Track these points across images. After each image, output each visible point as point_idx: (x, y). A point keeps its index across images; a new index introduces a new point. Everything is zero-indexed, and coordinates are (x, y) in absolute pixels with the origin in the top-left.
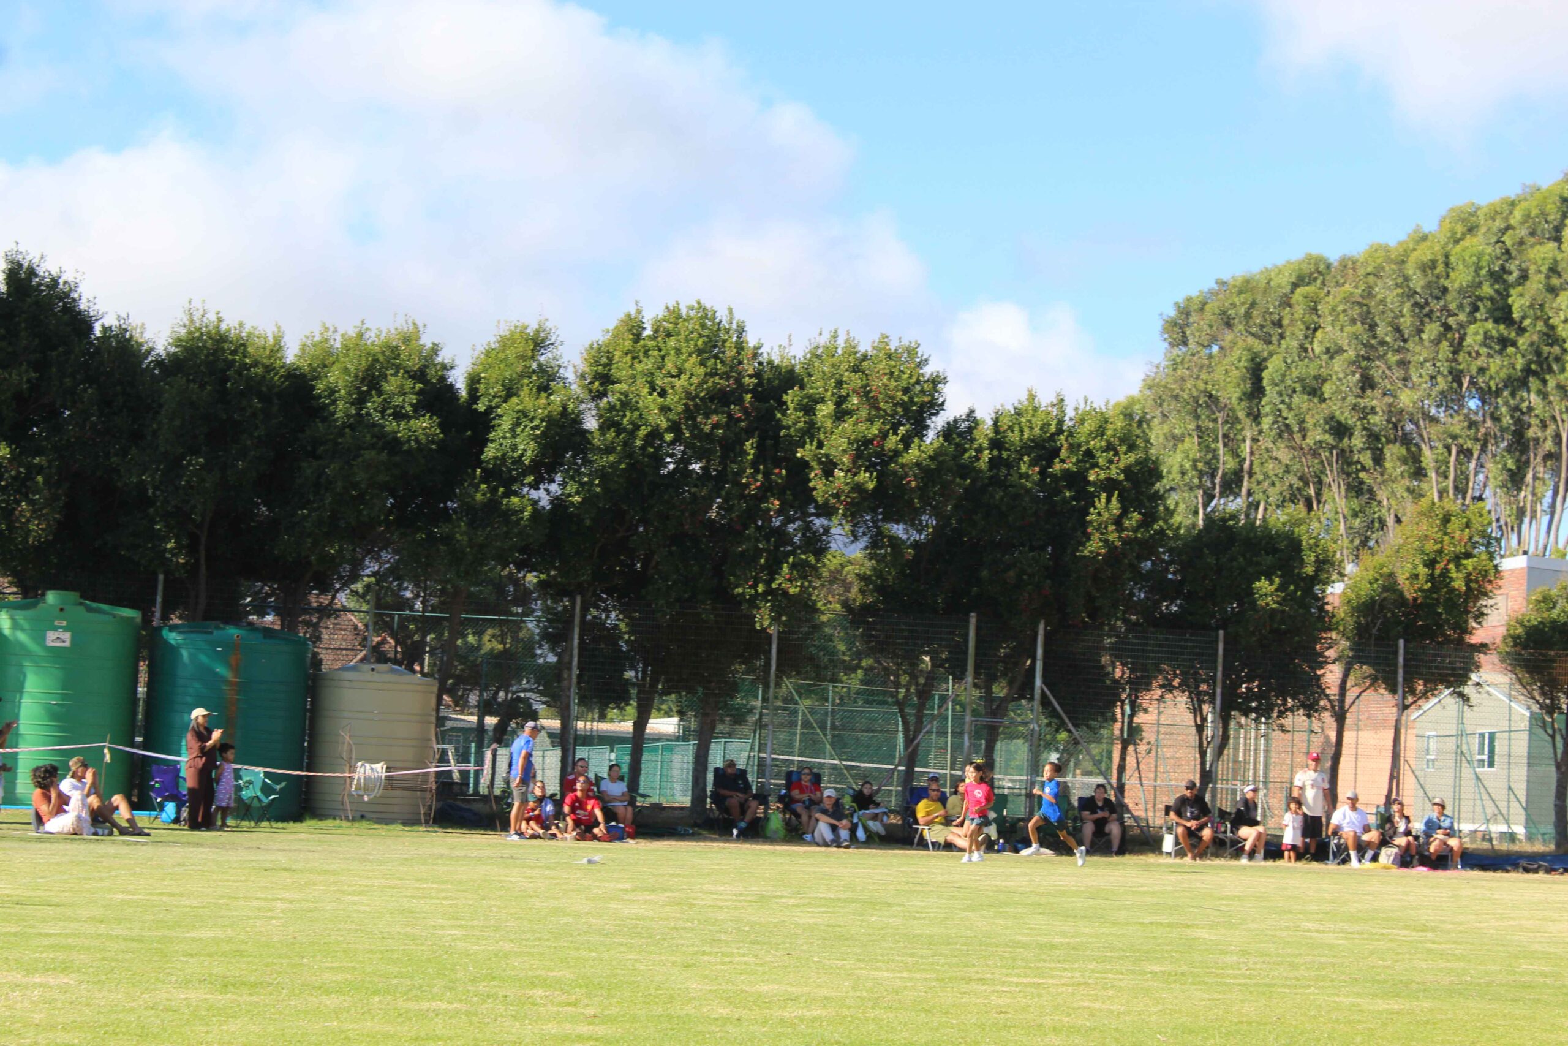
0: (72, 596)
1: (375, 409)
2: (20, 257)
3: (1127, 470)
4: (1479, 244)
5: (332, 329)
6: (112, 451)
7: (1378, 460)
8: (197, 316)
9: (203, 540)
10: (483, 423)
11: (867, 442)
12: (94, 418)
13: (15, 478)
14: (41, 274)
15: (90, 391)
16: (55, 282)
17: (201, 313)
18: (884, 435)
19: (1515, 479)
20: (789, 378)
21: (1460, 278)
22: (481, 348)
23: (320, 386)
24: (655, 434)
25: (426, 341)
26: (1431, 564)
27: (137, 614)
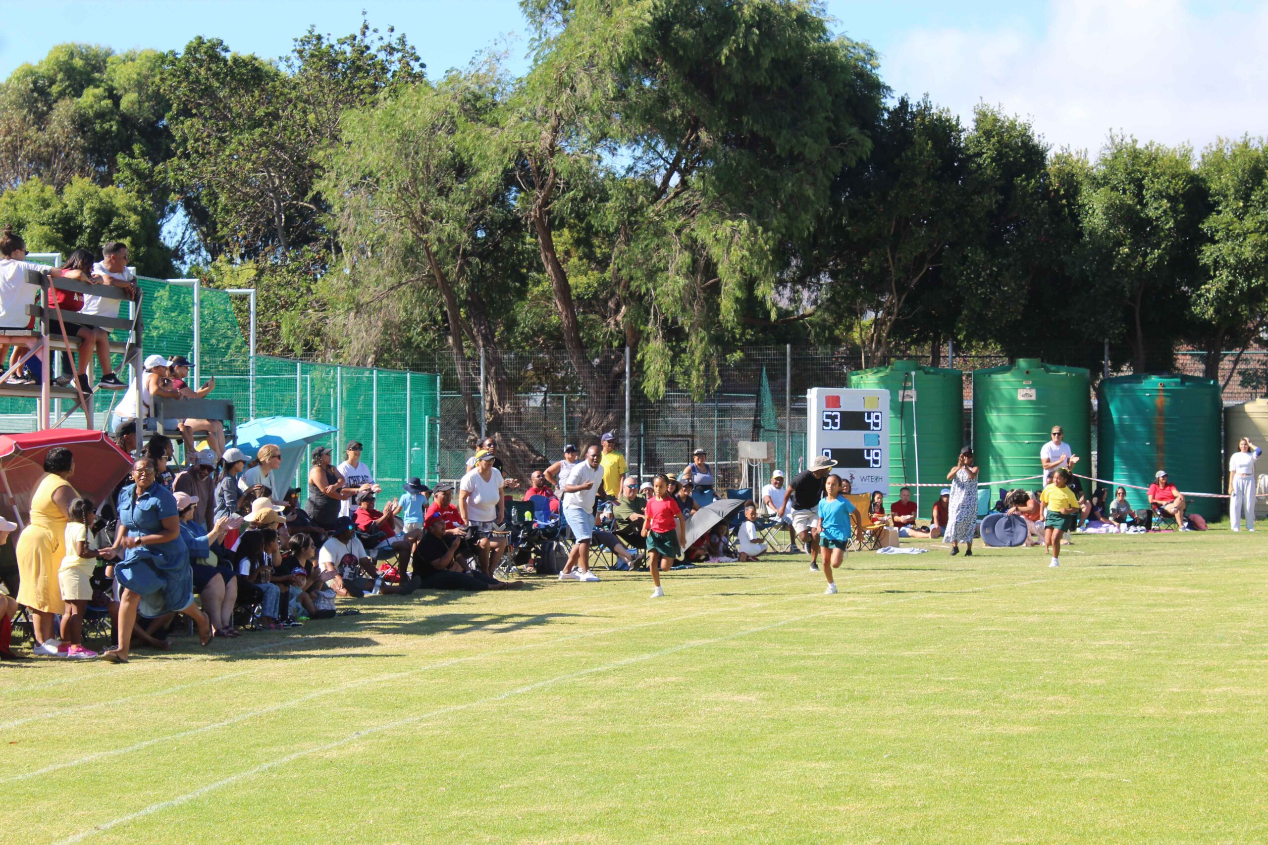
0: (1037, 361)
1: (1258, 201)
2: (985, 109)
5: (1225, 141)
6: (1062, 249)
8: (1117, 140)
9: (1137, 310)
12: (1047, 226)
13: (990, 275)
14: (1002, 119)
15: (1042, 206)
16: (1013, 127)
17: (1121, 137)
27: (1086, 372)
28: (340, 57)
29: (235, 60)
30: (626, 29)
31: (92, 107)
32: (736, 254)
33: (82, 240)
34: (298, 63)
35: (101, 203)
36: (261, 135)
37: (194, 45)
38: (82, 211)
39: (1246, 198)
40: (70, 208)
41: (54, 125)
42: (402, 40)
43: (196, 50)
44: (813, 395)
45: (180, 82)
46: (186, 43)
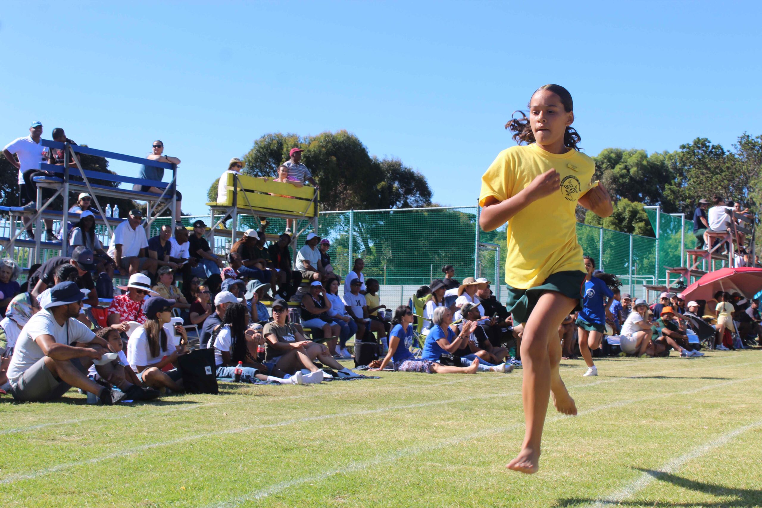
28: (756, 144)
29: (713, 146)
31: (618, 173)
33: (625, 223)
34: (739, 147)
35: (633, 208)
36: (725, 176)
37: (697, 141)
38: (625, 211)
40: (620, 211)
41: (604, 180)
43: (698, 143)
45: (691, 156)
46: (693, 140)
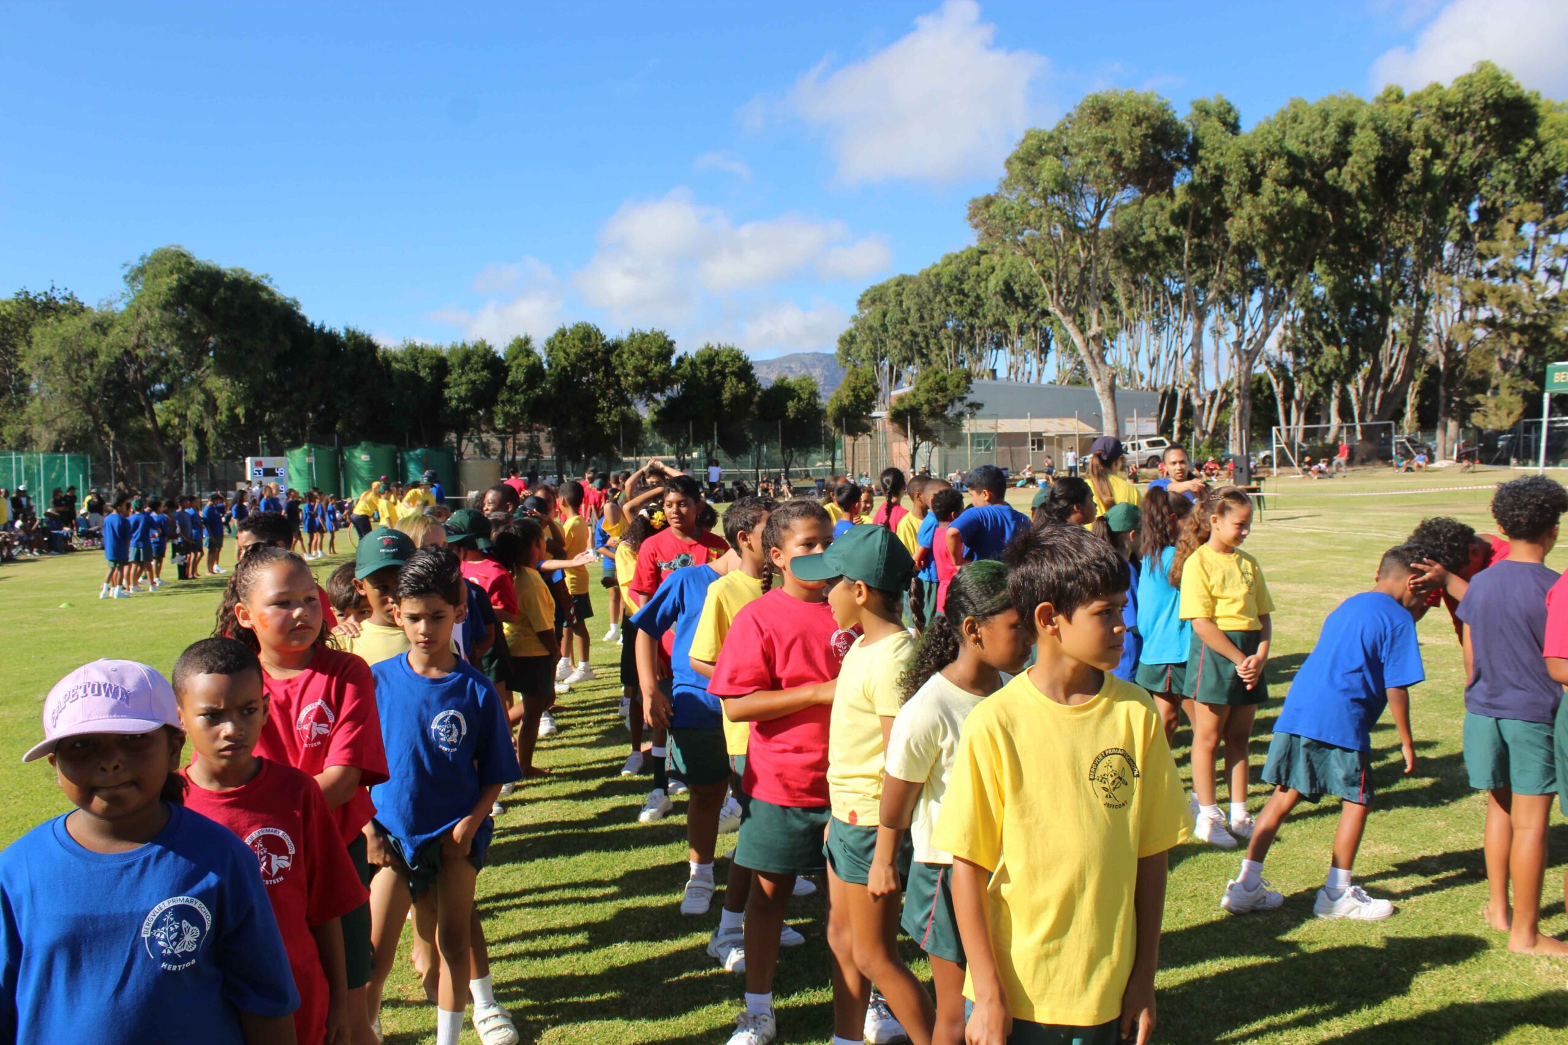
0: (368, 443)
1: (467, 370)
3: (739, 368)
4: (953, 268)
5: (458, 343)
7: (928, 344)
8: (407, 342)
10: (506, 370)
11: (642, 367)
12: (377, 379)
14: (359, 332)
15: (374, 371)
16: (363, 335)
18: (648, 364)
19: (972, 347)
20: (617, 346)
21: (945, 280)
22: (507, 345)
23: (449, 363)
24: (564, 369)
25: (488, 343)
26: (853, 391)
27: (394, 447)
30: (165, 288)
32: (225, 394)
39: (463, 368)
42: (71, 294)
44: (248, 460)
